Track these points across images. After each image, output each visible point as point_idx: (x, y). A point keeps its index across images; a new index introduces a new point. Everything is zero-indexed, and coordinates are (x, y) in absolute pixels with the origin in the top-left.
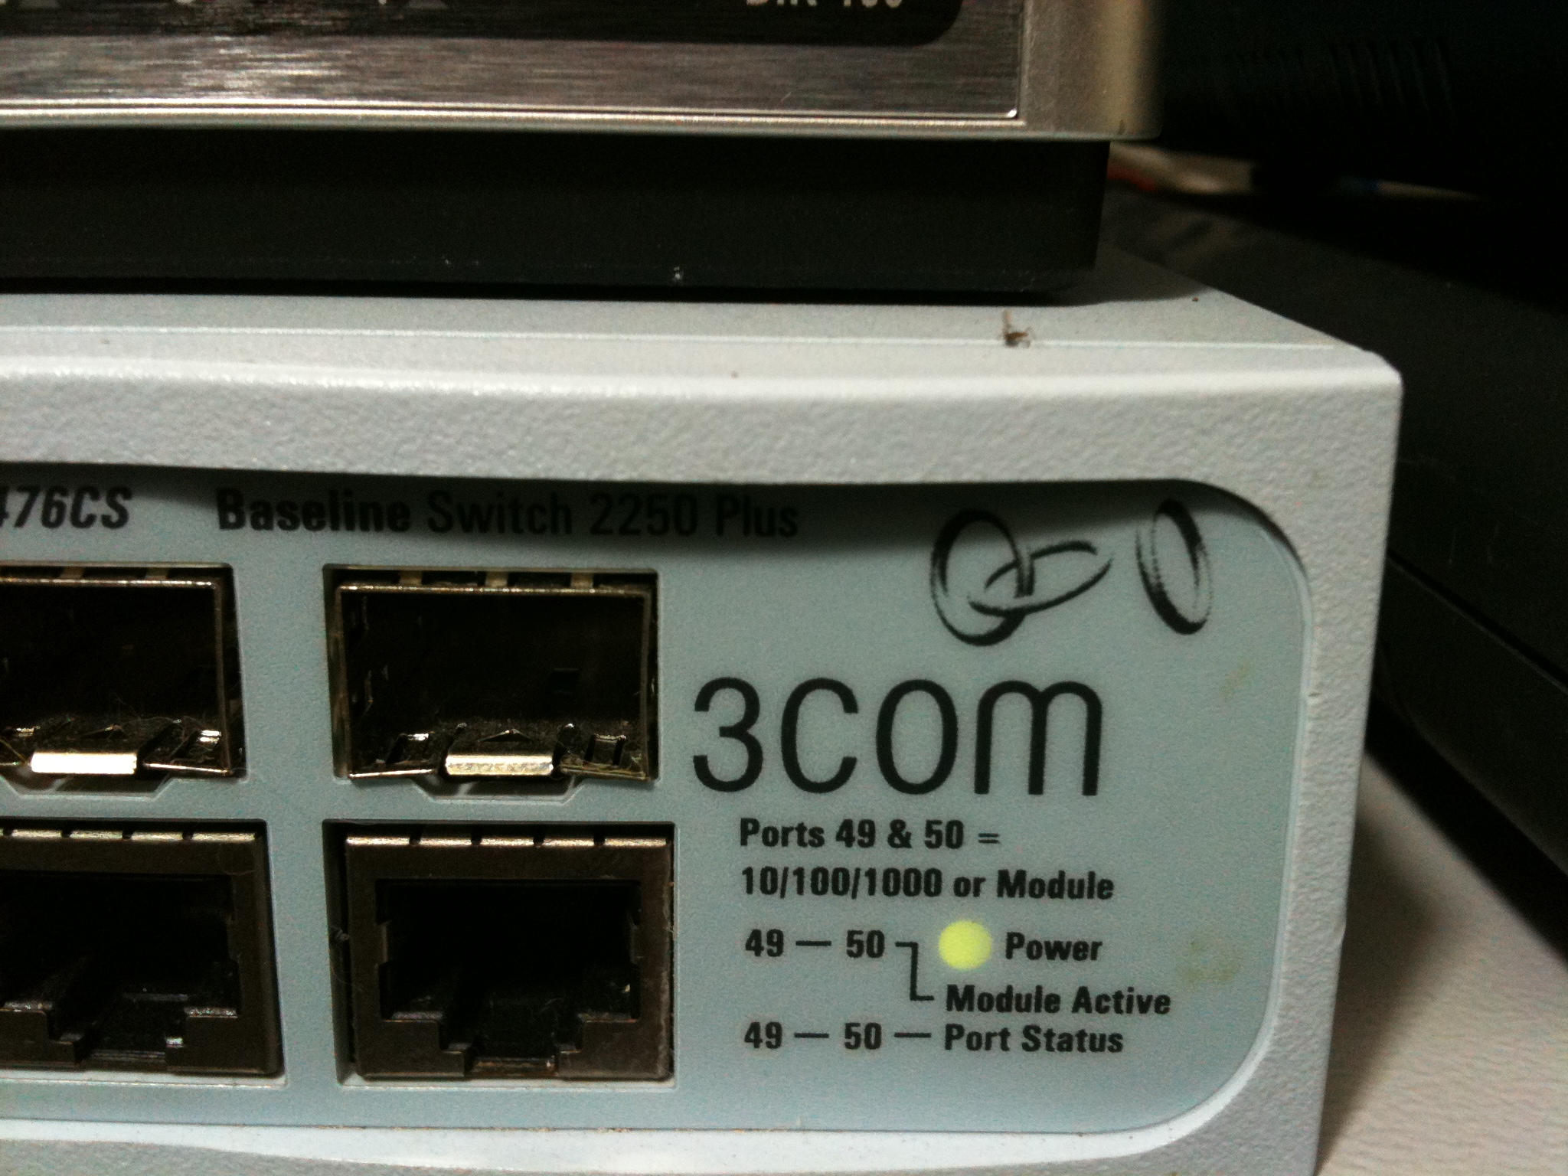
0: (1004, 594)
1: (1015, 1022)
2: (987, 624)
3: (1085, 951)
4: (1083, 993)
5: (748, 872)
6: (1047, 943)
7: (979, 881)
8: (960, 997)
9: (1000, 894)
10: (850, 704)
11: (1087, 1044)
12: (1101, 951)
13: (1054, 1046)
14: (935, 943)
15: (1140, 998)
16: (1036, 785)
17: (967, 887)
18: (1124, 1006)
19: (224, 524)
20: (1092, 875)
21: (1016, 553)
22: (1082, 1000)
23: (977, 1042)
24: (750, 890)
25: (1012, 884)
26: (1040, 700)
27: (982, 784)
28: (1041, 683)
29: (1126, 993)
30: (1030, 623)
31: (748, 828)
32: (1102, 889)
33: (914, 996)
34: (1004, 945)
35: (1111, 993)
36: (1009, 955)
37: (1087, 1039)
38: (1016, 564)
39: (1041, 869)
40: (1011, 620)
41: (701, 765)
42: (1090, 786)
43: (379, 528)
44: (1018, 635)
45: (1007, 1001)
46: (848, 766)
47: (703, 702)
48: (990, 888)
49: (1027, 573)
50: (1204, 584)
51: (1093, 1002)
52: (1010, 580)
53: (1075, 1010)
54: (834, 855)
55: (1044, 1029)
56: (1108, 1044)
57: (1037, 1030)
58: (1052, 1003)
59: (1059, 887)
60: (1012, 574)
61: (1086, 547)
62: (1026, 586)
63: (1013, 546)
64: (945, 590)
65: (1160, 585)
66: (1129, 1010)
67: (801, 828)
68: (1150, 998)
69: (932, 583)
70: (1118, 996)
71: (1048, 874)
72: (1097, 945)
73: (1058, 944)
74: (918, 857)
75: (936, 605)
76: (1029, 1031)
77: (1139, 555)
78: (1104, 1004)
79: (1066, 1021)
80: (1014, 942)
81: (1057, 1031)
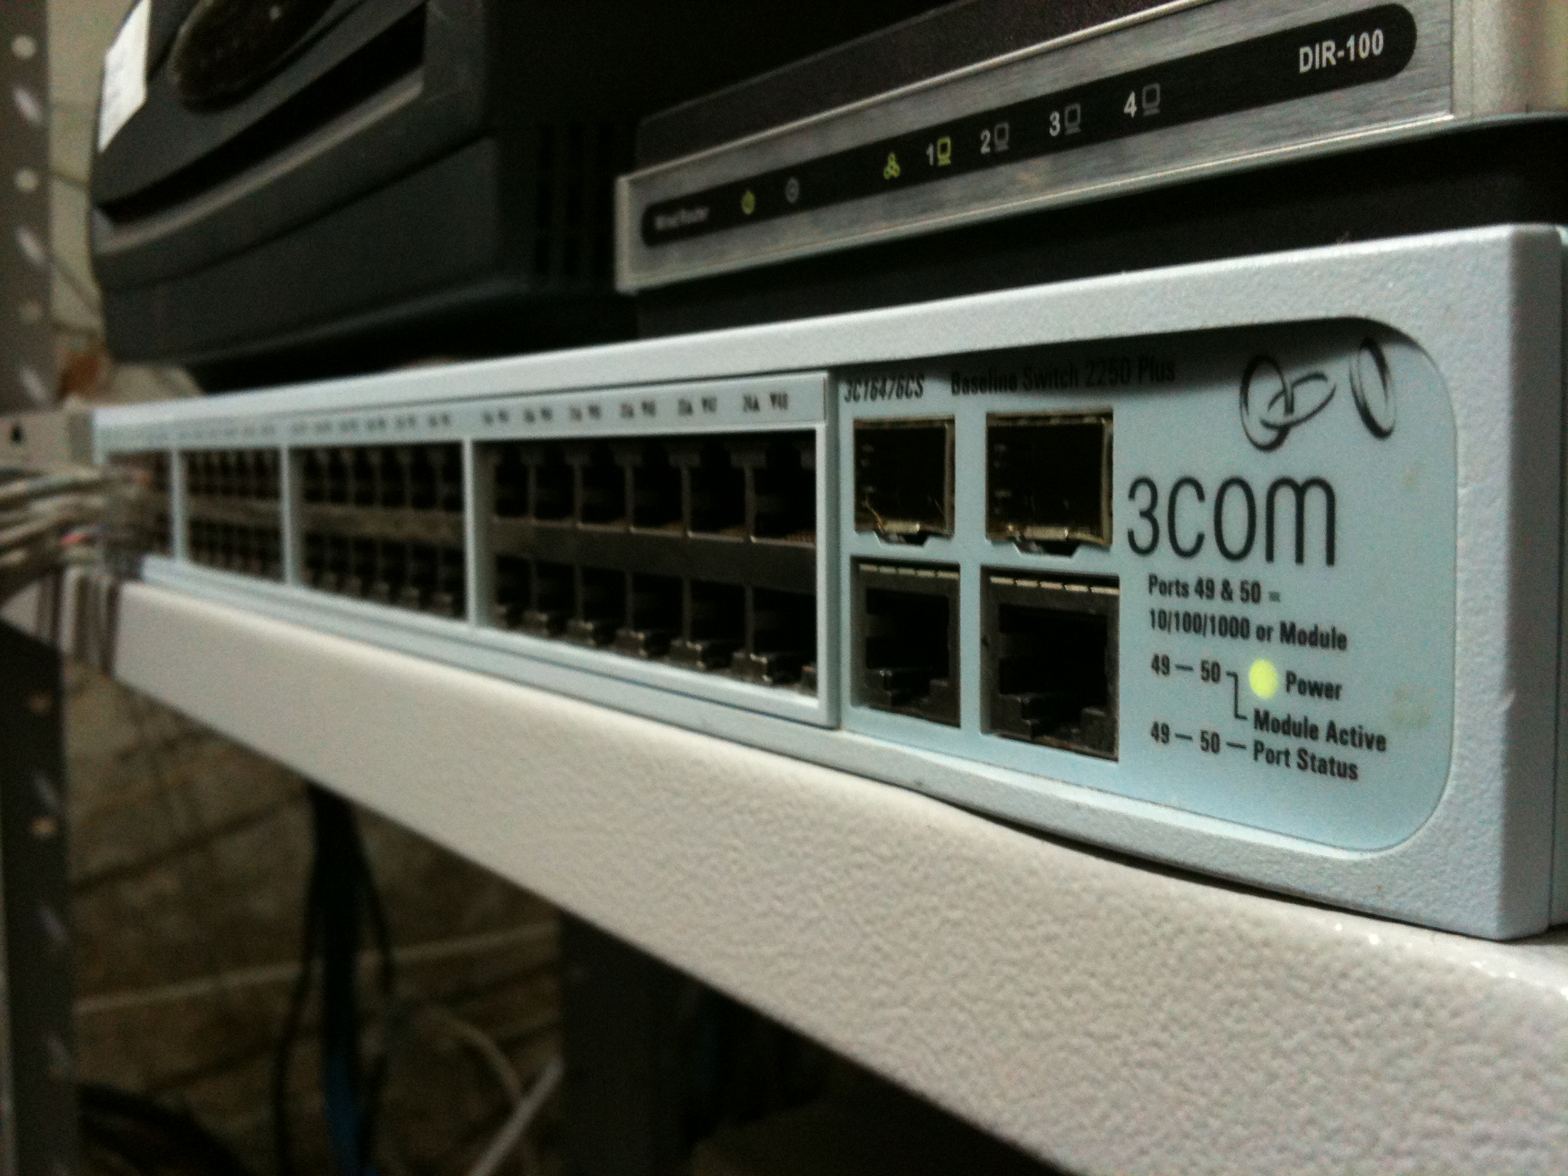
0: (1278, 415)
1: (1293, 744)
2: (1269, 436)
3: (1331, 691)
4: (1332, 726)
5: (1153, 613)
6: (1310, 683)
7: (1270, 629)
8: (1262, 720)
9: (1282, 640)
10: (1201, 496)
11: (1336, 770)
12: (1341, 692)
13: (1317, 769)
14: (1246, 675)
15: (1367, 736)
16: (1300, 558)
17: (1264, 633)
18: (1357, 741)
19: (954, 392)
20: (1334, 630)
21: (1284, 384)
22: (1332, 733)
23: (1273, 757)
24: (1153, 626)
25: (1289, 634)
26: (1301, 492)
27: (1270, 556)
28: (1300, 479)
29: (1357, 729)
30: (1294, 435)
31: (1153, 581)
32: (1338, 641)
33: (1237, 716)
34: (1284, 682)
35: (1348, 728)
36: (1288, 689)
37: (1335, 766)
38: (1284, 392)
39: (1304, 624)
40: (1283, 431)
41: (1131, 535)
42: (1330, 559)
43: (1006, 389)
44: (1287, 443)
45: (1287, 727)
46: (1200, 538)
47: (1132, 495)
48: (1276, 634)
49: (1290, 400)
50: (1391, 400)
51: (1338, 736)
52: (1280, 405)
53: (1328, 740)
54: (1194, 604)
55: (1310, 751)
56: (1348, 771)
57: (1306, 752)
58: (1312, 732)
59: (1315, 638)
60: (1282, 400)
61: (1320, 377)
62: (1290, 408)
63: (1282, 379)
64: (1248, 414)
65: (1365, 404)
66: (1361, 745)
67: (1178, 583)
68: (1373, 736)
69: (1241, 407)
70: (1353, 731)
71: (1308, 628)
72: (1339, 687)
73: (1316, 684)
74: (1236, 609)
75: (1243, 423)
76: (1302, 753)
77: (1351, 380)
78: (1345, 737)
79: (1322, 748)
80: (1291, 679)
81: (1318, 756)
